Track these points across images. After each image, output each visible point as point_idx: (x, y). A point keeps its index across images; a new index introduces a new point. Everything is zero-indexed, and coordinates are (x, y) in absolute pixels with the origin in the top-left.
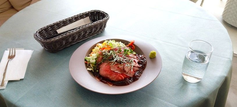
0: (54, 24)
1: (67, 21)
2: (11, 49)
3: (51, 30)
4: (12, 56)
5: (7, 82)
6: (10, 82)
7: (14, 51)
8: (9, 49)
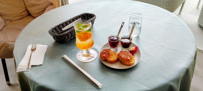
0: (60, 25)
1: (68, 22)
2: (33, 44)
3: (58, 29)
4: (34, 49)
5: (31, 66)
6: (32, 66)
7: (35, 45)
8: (32, 44)
